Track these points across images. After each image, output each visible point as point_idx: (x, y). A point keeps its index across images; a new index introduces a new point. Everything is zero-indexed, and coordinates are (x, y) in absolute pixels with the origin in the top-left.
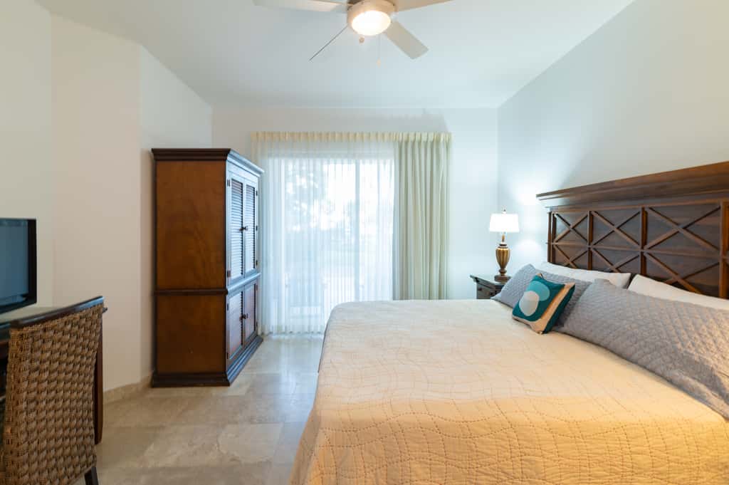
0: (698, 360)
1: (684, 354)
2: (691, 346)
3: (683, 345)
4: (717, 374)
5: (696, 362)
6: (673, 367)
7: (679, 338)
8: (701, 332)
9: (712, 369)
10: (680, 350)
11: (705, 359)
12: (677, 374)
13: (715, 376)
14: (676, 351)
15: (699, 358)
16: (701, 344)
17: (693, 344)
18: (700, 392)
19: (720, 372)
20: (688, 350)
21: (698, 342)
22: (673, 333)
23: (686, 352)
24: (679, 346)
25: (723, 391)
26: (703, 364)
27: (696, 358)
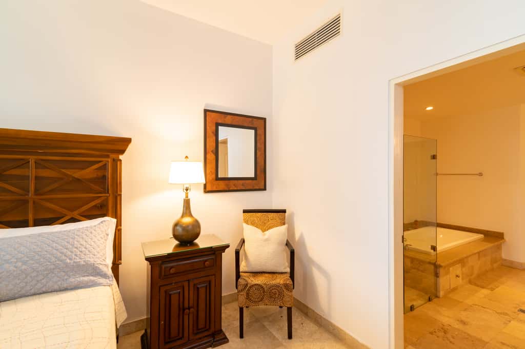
0: (84, 264)
1: (74, 264)
2: (75, 257)
3: (70, 259)
4: (97, 265)
5: (83, 265)
6: (68, 277)
7: (65, 255)
8: (76, 246)
9: (94, 264)
10: (70, 263)
11: (88, 261)
12: (74, 280)
13: (96, 267)
14: (67, 265)
15: (84, 261)
16: (80, 253)
17: (76, 255)
18: (93, 281)
19: (97, 264)
20: (75, 260)
21: (79, 253)
22: (59, 254)
23: (74, 262)
24: (68, 261)
25: (101, 273)
26: (87, 264)
27: (82, 263)
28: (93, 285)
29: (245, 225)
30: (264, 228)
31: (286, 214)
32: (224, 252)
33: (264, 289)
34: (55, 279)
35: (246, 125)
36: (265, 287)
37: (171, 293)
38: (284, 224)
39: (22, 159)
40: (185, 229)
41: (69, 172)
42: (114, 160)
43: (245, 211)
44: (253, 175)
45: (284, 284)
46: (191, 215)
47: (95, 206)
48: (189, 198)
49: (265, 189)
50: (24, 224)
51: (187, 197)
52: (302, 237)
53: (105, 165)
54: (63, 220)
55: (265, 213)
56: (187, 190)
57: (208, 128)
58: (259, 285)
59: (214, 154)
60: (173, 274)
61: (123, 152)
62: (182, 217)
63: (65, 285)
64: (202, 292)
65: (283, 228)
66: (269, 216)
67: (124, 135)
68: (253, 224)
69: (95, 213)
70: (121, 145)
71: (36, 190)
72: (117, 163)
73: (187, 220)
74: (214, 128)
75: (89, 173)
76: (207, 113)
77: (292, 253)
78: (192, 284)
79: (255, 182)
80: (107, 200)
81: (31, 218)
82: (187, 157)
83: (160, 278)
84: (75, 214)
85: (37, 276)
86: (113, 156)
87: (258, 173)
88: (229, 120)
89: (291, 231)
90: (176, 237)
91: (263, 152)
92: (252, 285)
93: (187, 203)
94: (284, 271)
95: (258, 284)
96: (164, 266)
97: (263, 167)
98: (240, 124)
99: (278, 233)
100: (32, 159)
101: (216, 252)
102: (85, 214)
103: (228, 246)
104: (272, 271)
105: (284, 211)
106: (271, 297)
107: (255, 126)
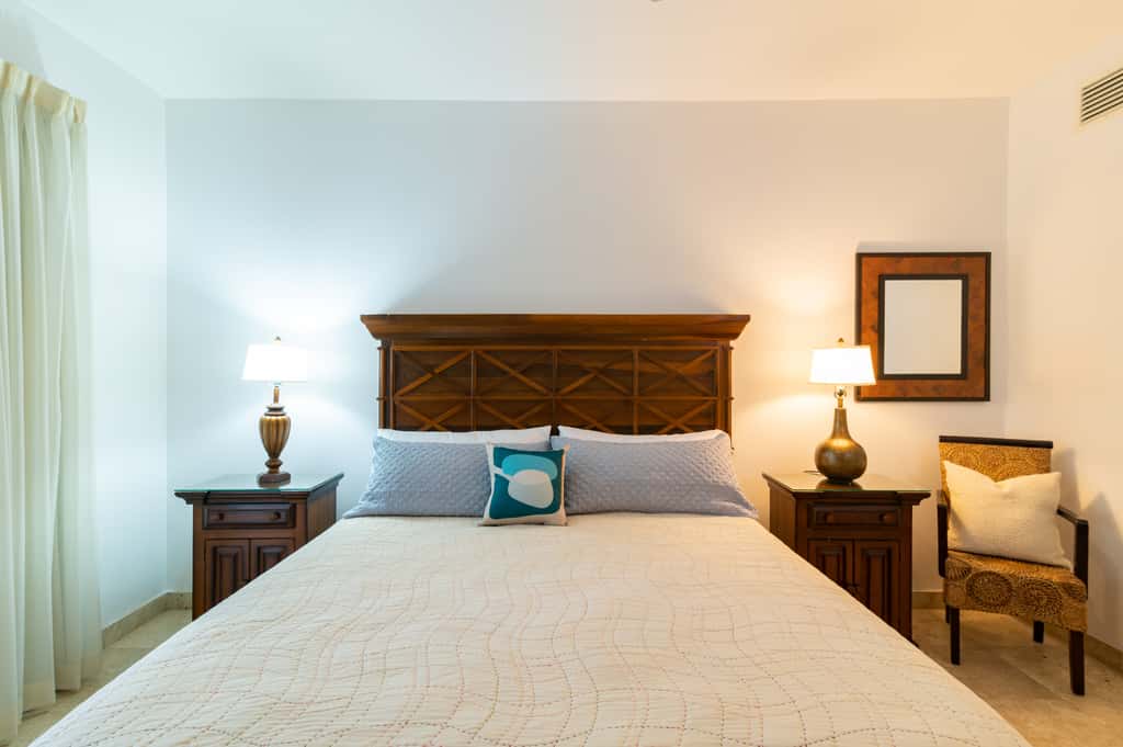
0: (724, 485)
1: (714, 484)
3: (708, 477)
5: (723, 487)
6: (709, 499)
7: (702, 471)
10: (709, 481)
12: (716, 503)
14: (706, 483)
15: (723, 482)
18: (736, 509)
20: (714, 479)
23: (713, 481)
27: (721, 484)
28: (738, 514)
29: (947, 464)
30: (997, 472)
31: (1053, 451)
32: (918, 504)
33: (1009, 584)
34: (698, 498)
35: (941, 272)
36: (1011, 580)
37: (826, 553)
38: (1048, 470)
39: (625, 351)
40: (841, 455)
41: (672, 366)
42: (723, 347)
43: (943, 439)
44: (958, 371)
45: (1063, 584)
46: (848, 437)
47: (700, 414)
48: (844, 407)
49: (986, 398)
50: (627, 430)
51: (841, 406)
52: (1101, 501)
53: (713, 356)
54: (666, 429)
55: (995, 447)
56: (841, 394)
57: (864, 285)
58: (998, 575)
59: (875, 331)
60: (830, 524)
61: (735, 336)
62: (834, 436)
63: (707, 508)
64: (876, 566)
65: (1050, 479)
66: (1006, 454)
67: (736, 310)
68: (965, 463)
69: (700, 422)
70: (732, 326)
71: (640, 389)
72: (727, 351)
73: (841, 443)
74: (876, 285)
75: (693, 367)
76: (864, 259)
77: (1082, 530)
78: (858, 546)
79: (961, 383)
80: (715, 406)
81: (635, 425)
82: (841, 340)
83: (808, 525)
84: (679, 423)
85: (680, 490)
86: (721, 342)
87: (970, 366)
88: (905, 266)
89: (1068, 485)
90: (822, 469)
91: (983, 323)
92: (982, 573)
93: (841, 416)
94: (1055, 562)
95: (994, 573)
96: (816, 509)
97: (981, 354)
98: (930, 271)
99: (1033, 487)
100: (636, 349)
101: (903, 502)
102: (690, 424)
103: (927, 495)
104: (1027, 559)
105: (1049, 445)
106: (1028, 604)
107: (964, 271)
